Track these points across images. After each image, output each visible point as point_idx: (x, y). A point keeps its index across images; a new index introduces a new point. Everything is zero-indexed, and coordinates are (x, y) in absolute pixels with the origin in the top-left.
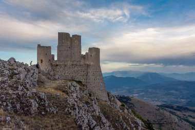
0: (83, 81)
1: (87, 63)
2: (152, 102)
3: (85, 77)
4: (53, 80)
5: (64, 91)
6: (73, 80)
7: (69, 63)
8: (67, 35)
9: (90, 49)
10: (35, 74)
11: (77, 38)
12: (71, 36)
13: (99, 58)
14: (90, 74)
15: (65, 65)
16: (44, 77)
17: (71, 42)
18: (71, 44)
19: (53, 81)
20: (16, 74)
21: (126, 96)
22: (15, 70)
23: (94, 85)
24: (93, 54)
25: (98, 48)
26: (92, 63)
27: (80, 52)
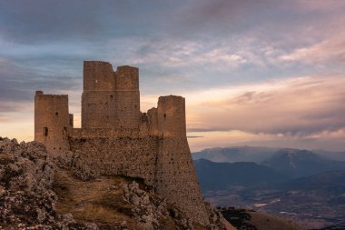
0: (146, 177)
1: (156, 133)
2: (301, 222)
3: (151, 167)
4: (88, 180)
5: (121, 211)
6: (122, 176)
7: (113, 134)
8: (106, 66)
9: (162, 100)
10: (48, 168)
11: (131, 74)
12: (115, 70)
13: (184, 121)
14: (165, 160)
15: (103, 140)
16: (64, 174)
17: (116, 84)
18: (116, 88)
19: (89, 184)
20: (16, 174)
21: (237, 207)
22: (13, 162)
23: (174, 187)
24: (170, 112)
25: (180, 98)
26: (167, 134)
27: (137, 106)
